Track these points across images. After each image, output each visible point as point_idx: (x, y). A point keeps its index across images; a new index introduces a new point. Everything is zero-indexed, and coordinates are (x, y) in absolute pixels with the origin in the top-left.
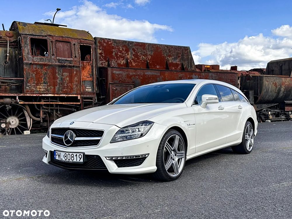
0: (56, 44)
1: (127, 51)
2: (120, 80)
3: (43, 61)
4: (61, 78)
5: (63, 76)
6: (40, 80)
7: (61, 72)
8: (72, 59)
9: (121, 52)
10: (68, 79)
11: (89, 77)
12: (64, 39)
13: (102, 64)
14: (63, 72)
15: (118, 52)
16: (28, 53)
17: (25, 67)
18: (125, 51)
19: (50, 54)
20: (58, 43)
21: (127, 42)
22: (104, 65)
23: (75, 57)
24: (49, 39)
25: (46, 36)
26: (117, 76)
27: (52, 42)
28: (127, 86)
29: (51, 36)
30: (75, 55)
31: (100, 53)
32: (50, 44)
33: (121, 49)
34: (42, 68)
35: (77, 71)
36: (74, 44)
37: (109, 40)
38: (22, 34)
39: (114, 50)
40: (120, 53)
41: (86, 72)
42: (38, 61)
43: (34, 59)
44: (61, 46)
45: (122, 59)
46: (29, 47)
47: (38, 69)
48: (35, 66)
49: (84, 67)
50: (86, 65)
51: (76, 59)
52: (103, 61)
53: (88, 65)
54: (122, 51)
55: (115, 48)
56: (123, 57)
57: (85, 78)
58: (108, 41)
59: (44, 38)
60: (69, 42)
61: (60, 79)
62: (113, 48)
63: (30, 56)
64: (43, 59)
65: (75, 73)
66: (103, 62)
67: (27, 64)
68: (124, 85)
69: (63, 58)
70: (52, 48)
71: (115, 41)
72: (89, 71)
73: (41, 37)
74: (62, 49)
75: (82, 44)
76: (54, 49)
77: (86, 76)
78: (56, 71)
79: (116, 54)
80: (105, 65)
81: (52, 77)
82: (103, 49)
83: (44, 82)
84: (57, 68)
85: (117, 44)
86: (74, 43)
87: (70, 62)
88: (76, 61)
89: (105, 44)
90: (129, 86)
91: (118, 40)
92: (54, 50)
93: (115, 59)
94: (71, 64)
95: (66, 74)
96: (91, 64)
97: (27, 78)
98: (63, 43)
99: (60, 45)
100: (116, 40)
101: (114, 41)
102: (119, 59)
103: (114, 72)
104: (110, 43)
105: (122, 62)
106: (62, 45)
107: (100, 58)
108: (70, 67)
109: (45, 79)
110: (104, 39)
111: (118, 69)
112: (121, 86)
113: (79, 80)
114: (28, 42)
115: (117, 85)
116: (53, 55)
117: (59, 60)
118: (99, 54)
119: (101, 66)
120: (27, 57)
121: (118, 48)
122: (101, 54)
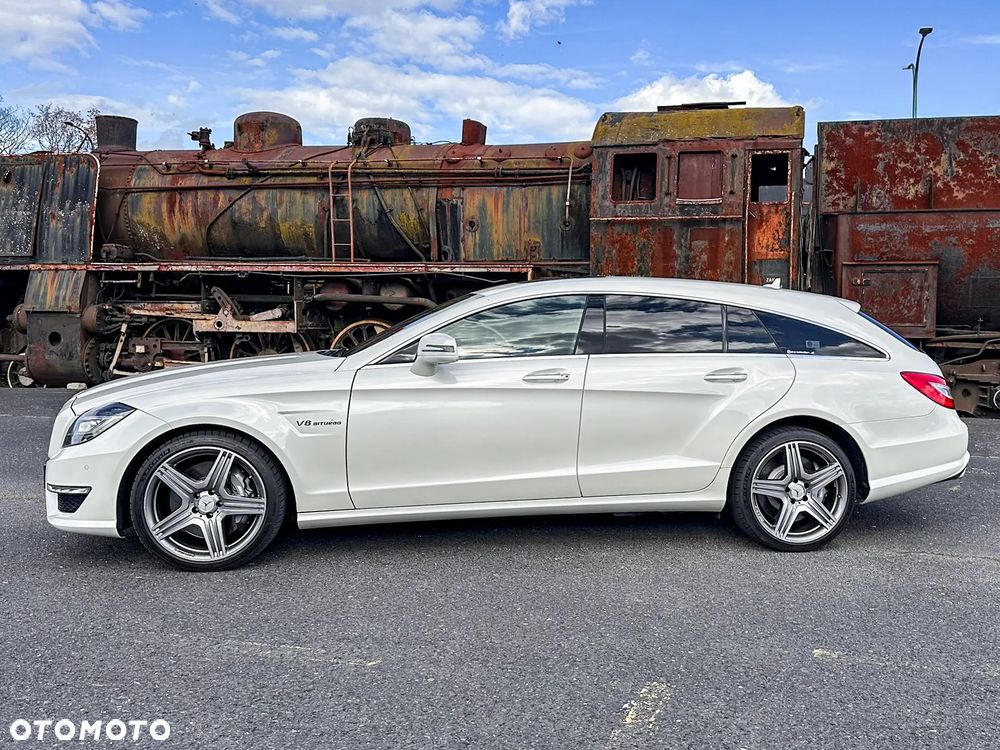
0: (682, 164)
1: (934, 153)
2: (884, 254)
3: (640, 212)
4: (687, 258)
5: (691, 249)
6: (630, 264)
7: (686, 240)
8: (718, 200)
9: (908, 158)
10: (705, 257)
11: (776, 250)
12: (705, 146)
13: (834, 204)
14: (692, 240)
15: (895, 161)
16: (604, 197)
17: (593, 232)
18: (925, 154)
19: (661, 191)
20: (686, 160)
21: (936, 123)
22: (841, 207)
23: (732, 193)
24: (661, 152)
25: (655, 144)
26: (869, 239)
27: (669, 158)
28: (911, 272)
29: (668, 141)
30: (733, 185)
31: (830, 169)
32: (662, 165)
33: (908, 150)
34: (635, 233)
35: (732, 233)
36: (734, 156)
37: (867, 127)
38: (596, 147)
39: (881, 155)
40: (906, 162)
41: (769, 234)
42: (626, 214)
43: (618, 209)
44: (695, 165)
45: (912, 181)
46: (608, 179)
47: (627, 234)
48: (617, 229)
49: (762, 221)
50: (769, 212)
51: (732, 199)
52: (839, 195)
53: (777, 212)
54: (913, 154)
55: (887, 149)
56: (918, 177)
57: (764, 250)
58: (862, 130)
59: (651, 150)
60: (719, 152)
61: (683, 260)
62: (879, 148)
63: (607, 203)
64: (640, 208)
65: (727, 239)
66: (838, 199)
67: (599, 223)
68: (897, 268)
69: (694, 201)
70: (666, 176)
71: (888, 126)
72: (777, 231)
73: (642, 150)
74: (695, 175)
75: (759, 153)
76: (672, 177)
77: (767, 247)
78: (672, 237)
79: (889, 168)
80: (845, 207)
81: (661, 255)
82: (839, 158)
83: (640, 269)
84: (676, 228)
85: (894, 132)
86: (734, 151)
87: (715, 208)
88: (731, 205)
89: (849, 141)
90: (915, 272)
91: (899, 121)
92: (671, 181)
93: (885, 185)
94: (716, 213)
95: (701, 244)
96: (786, 208)
97: (598, 262)
98: (701, 157)
99: (693, 163)
100: (890, 121)
101: (885, 125)
102: (901, 181)
103: (862, 227)
104: (867, 134)
105: (912, 191)
106: (698, 164)
107: (829, 185)
108: (713, 222)
109: (642, 260)
110: (847, 126)
111: (876, 217)
112: (883, 272)
113: (737, 260)
114: (609, 166)
115: (869, 269)
116: (667, 194)
117: (682, 207)
118: (828, 173)
119: (831, 209)
120: (600, 207)
121: (898, 146)
122: (831, 173)
